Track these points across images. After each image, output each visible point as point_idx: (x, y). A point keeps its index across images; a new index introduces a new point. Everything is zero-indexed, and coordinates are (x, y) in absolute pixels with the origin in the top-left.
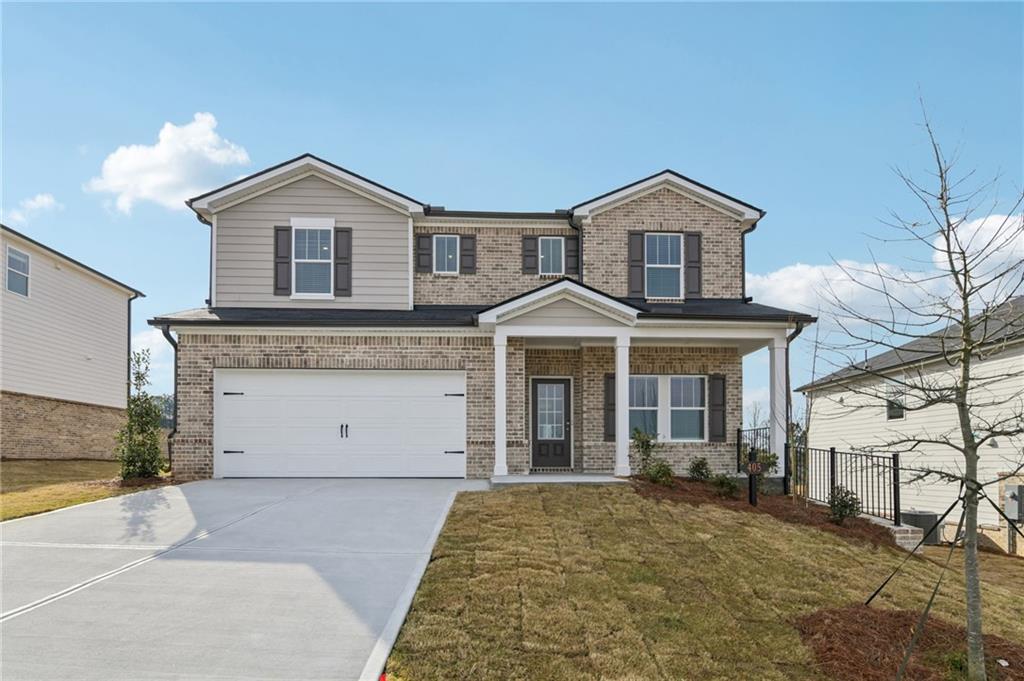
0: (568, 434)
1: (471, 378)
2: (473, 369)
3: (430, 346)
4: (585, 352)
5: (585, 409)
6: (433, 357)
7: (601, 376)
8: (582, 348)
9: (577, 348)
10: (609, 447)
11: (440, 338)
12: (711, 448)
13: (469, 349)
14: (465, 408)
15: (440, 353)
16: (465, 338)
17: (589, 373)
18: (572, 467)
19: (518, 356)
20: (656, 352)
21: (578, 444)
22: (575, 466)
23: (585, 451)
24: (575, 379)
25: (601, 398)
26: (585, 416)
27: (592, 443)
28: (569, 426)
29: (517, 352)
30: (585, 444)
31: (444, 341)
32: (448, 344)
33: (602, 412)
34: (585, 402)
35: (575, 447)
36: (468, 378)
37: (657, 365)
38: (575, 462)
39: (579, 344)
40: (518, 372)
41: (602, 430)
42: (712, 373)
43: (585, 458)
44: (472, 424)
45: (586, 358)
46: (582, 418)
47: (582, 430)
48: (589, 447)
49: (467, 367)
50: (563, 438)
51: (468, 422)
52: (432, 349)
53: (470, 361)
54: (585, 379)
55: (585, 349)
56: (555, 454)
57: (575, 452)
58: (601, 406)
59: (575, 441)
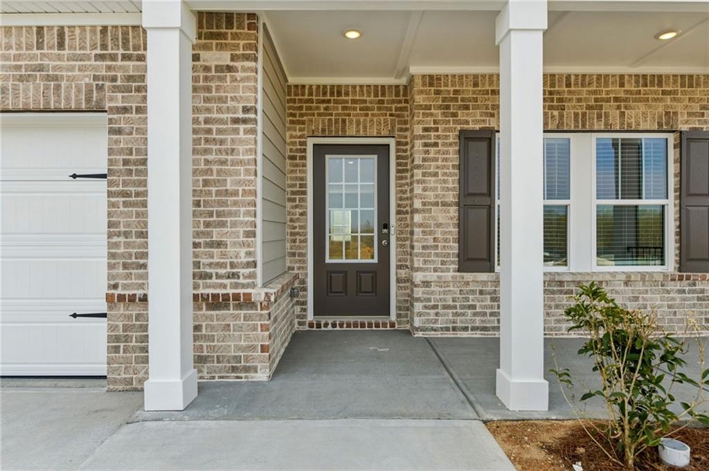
0: (384, 252)
1: (119, 131)
2: (125, 110)
3: (13, 52)
4: (418, 86)
5: (417, 204)
6: (21, 79)
7: (453, 137)
8: (412, 79)
9: (403, 81)
10: (468, 283)
11: (40, 29)
12: (684, 285)
13: (113, 58)
14: (104, 209)
15: (41, 68)
16: (104, 29)
17: (426, 130)
18: (393, 317)
19: (239, 75)
20: (568, 85)
21: (403, 273)
22: (399, 316)
23: (419, 292)
24: (398, 143)
25: (453, 182)
26: (418, 218)
27: (432, 276)
28: (388, 236)
29: (238, 64)
30: (418, 277)
31: (50, 38)
32: (61, 45)
33: (453, 211)
34: (418, 190)
35: (398, 281)
36: (112, 131)
37: (569, 112)
38: (399, 308)
39: (406, 69)
40: (241, 115)
41: (454, 248)
42: (685, 128)
43: (418, 307)
44: (121, 250)
45: (419, 99)
46: (412, 225)
47: (412, 247)
48: (426, 284)
49: (107, 105)
50: (375, 260)
51: (111, 245)
52: (17, 57)
53: (116, 89)
54: (418, 143)
55: (418, 81)
56: (359, 290)
57: (399, 288)
58: (451, 197)
59: (399, 267)
